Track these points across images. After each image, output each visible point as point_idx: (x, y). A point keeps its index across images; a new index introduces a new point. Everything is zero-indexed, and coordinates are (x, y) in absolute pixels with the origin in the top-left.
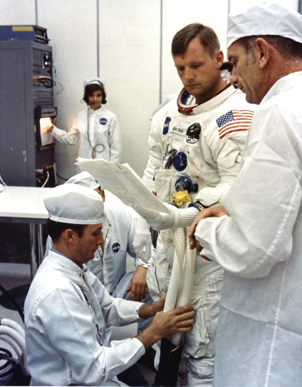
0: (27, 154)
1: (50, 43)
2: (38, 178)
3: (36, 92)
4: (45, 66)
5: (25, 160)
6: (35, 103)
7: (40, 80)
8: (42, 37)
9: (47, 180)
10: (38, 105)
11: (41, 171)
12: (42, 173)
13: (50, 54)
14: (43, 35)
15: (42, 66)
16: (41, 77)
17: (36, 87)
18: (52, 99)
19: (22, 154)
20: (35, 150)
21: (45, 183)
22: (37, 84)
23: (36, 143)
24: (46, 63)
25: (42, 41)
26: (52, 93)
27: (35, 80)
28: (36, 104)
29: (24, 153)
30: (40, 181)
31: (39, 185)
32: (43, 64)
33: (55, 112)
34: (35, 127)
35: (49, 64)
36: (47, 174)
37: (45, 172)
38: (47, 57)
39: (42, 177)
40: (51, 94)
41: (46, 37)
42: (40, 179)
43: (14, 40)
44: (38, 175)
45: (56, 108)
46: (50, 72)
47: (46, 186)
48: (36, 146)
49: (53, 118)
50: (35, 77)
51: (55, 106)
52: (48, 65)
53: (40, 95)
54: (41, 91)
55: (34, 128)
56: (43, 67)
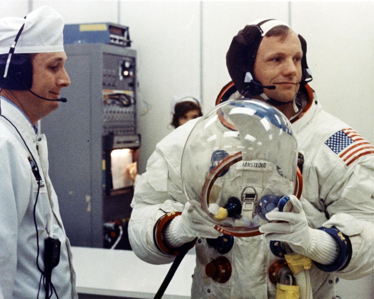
0: (91, 200)
1: (133, 46)
2: (107, 236)
3: (107, 112)
4: (125, 77)
5: (89, 209)
6: (105, 127)
7: (113, 97)
8: (122, 38)
9: (119, 239)
10: (109, 132)
11: (111, 225)
12: (113, 228)
13: (133, 60)
14: (123, 35)
15: (118, 77)
16: (116, 92)
17: (107, 106)
18: (135, 122)
19: (85, 200)
20: (103, 195)
21: (117, 243)
22: (109, 101)
23: (104, 186)
24: (126, 73)
25: (121, 43)
26: (135, 114)
27: (105, 96)
28: (107, 130)
29: (88, 198)
30: (110, 240)
31: (107, 246)
32: (120, 74)
33: (137, 142)
34: (104, 162)
35: (131, 74)
36: (119, 230)
37: (116, 226)
38: (127, 65)
39: (113, 234)
40: (133, 115)
41: (128, 37)
42: (110, 236)
43: (82, 43)
44: (107, 231)
45: (140, 136)
46: (133, 85)
47: (117, 248)
48: (104, 189)
49: (134, 150)
50: (106, 92)
51: (138, 132)
52: (129, 75)
53: (113, 117)
54: (114, 112)
55: (101, 164)
56: (121, 78)
